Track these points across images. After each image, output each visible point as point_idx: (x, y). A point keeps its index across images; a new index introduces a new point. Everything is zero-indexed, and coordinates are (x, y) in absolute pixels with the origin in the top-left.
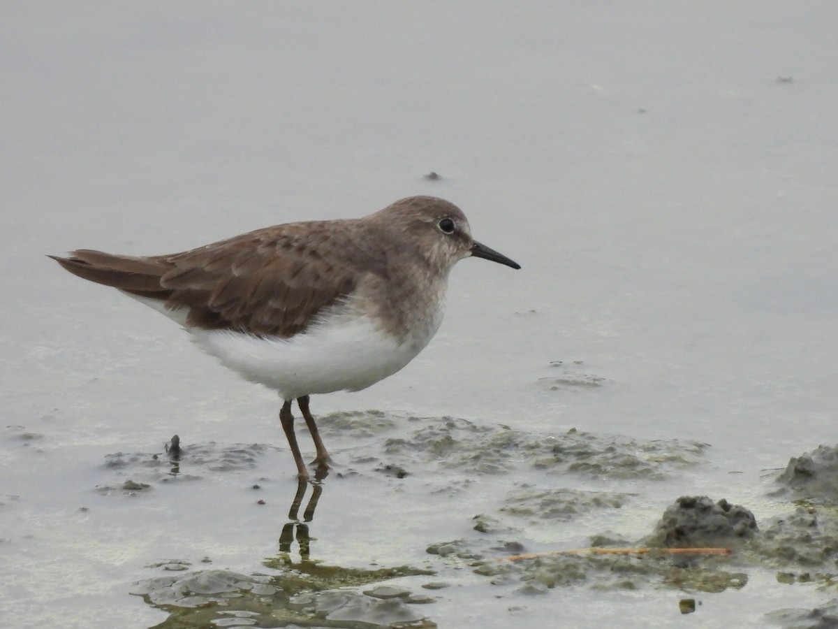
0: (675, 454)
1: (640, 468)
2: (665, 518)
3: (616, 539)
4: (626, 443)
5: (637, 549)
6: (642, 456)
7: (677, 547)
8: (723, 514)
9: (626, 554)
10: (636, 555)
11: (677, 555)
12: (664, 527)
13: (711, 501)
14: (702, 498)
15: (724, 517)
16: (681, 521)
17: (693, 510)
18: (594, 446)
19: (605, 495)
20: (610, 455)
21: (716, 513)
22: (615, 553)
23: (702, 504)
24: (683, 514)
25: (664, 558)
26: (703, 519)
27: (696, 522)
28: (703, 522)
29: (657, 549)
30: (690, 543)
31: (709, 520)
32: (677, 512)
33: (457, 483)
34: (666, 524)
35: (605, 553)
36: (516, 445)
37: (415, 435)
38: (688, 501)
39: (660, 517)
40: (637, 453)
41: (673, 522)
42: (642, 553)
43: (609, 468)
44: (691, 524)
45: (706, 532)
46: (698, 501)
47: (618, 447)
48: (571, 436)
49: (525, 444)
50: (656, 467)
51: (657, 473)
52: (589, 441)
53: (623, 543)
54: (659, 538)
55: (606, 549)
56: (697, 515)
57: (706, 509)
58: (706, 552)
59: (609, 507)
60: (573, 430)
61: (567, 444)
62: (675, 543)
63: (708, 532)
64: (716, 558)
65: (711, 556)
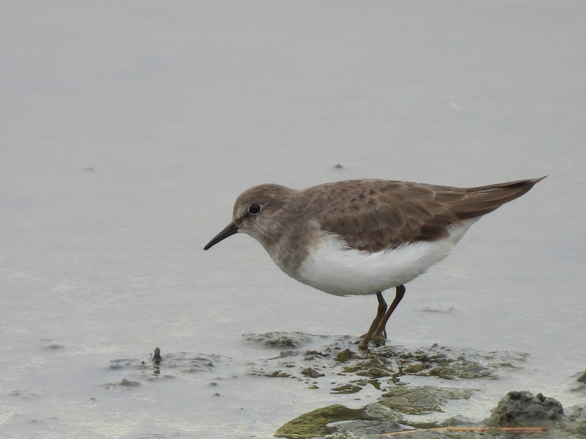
0: (507, 362)
1: (482, 372)
2: (499, 406)
3: (465, 420)
4: (472, 354)
5: (480, 428)
6: (483, 363)
7: (507, 427)
8: (540, 404)
9: (472, 431)
10: (479, 432)
11: (508, 432)
12: (499, 413)
13: (532, 394)
14: (526, 393)
15: (541, 406)
16: (510, 409)
17: (519, 400)
18: (450, 356)
19: (457, 390)
20: (461, 362)
21: (535, 403)
22: (464, 431)
23: (525, 397)
24: (512, 403)
25: (499, 435)
26: (526, 407)
27: (521, 409)
28: (526, 409)
29: (494, 428)
30: (517, 424)
31: (530, 408)
32: (507, 403)
33: (355, 381)
34: (500, 410)
35: (457, 431)
36: (396, 355)
37: (325, 349)
38: (516, 394)
39: (496, 405)
40: (480, 361)
41: (505, 409)
42: (483, 431)
43: (460, 372)
44: (518, 410)
45: (528, 416)
46: (523, 395)
47: (467, 356)
48: (434, 349)
49: (402, 354)
50: (493, 371)
51: (494, 375)
52: (447, 352)
53: (470, 424)
54: (495, 420)
55: (457, 428)
56: (522, 404)
57: (528, 400)
58: (528, 430)
59: (460, 399)
60: (436, 345)
61: (431, 354)
62: (506, 424)
63: (529, 417)
64: (535, 435)
65: (531, 433)
